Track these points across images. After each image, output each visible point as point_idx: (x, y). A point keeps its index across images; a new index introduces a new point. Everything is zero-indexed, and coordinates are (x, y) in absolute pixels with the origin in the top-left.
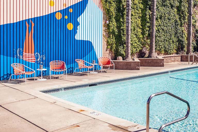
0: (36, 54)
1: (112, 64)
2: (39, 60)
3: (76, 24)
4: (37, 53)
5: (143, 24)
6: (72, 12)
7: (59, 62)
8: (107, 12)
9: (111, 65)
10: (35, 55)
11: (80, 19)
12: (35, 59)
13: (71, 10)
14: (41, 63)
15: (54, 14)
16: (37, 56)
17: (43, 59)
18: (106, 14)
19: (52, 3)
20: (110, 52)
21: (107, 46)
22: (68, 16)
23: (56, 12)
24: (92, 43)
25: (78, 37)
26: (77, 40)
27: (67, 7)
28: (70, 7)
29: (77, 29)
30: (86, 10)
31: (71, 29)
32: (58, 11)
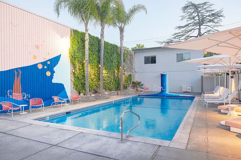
0: (23, 94)
3: (53, 72)
5: (95, 72)
6: (49, 63)
7: (37, 99)
11: (55, 69)
12: (22, 97)
17: (28, 97)
18: (72, 66)
19: (35, 57)
20: (75, 91)
21: (74, 87)
22: (47, 66)
23: (38, 64)
24: (63, 85)
25: (54, 81)
26: (53, 83)
27: (46, 60)
28: (48, 60)
29: (53, 75)
30: (59, 63)
31: (49, 76)
32: (40, 63)
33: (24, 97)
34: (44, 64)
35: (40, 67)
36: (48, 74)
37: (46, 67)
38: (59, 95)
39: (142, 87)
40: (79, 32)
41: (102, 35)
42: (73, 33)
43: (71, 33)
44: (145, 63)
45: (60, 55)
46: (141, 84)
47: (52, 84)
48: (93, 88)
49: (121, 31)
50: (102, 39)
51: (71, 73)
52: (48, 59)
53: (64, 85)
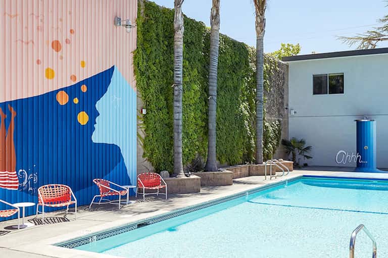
0: (19, 174)
1: (163, 184)
2: (25, 183)
3: (93, 114)
4: (21, 170)
5: (196, 115)
6: (85, 90)
7: (56, 187)
8: (144, 94)
9: (162, 187)
10: (17, 174)
11: (100, 105)
12: (18, 181)
13: (84, 89)
14: (30, 189)
15: (54, 93)
16: (22, 176)
17: (33, 181)
18: (141, 98)
19: (50, 74)
20: (147, 164)
21: (144, 154)
22: (79, 99)
23: (57, 91)
24: (119, 148)
25: (97, 138)
26: (95, 143)
27: (77, 81)
28: (83, 82)
29: (95, 123)
30: (110, 88)
31: (85, 123)
32: (62, 89)
33: (22, 180)
34: (72, 91)
35: (63, 99)
36: (83, 118)
37: (76, 101)
38: (108, 175)
39: (306, 154)
40: (158, 6)
41: (215, 18)
42: (142, 11)
43: (139, 10)
44: (316, 92)
45: (113, 67)
46: (305, 146)
47: (93, 145)
48: (190, 158)
49: (259, 8)
50: (215, 27)
51: (138, 118)
52: (81, 80)
53: (121, 149)
